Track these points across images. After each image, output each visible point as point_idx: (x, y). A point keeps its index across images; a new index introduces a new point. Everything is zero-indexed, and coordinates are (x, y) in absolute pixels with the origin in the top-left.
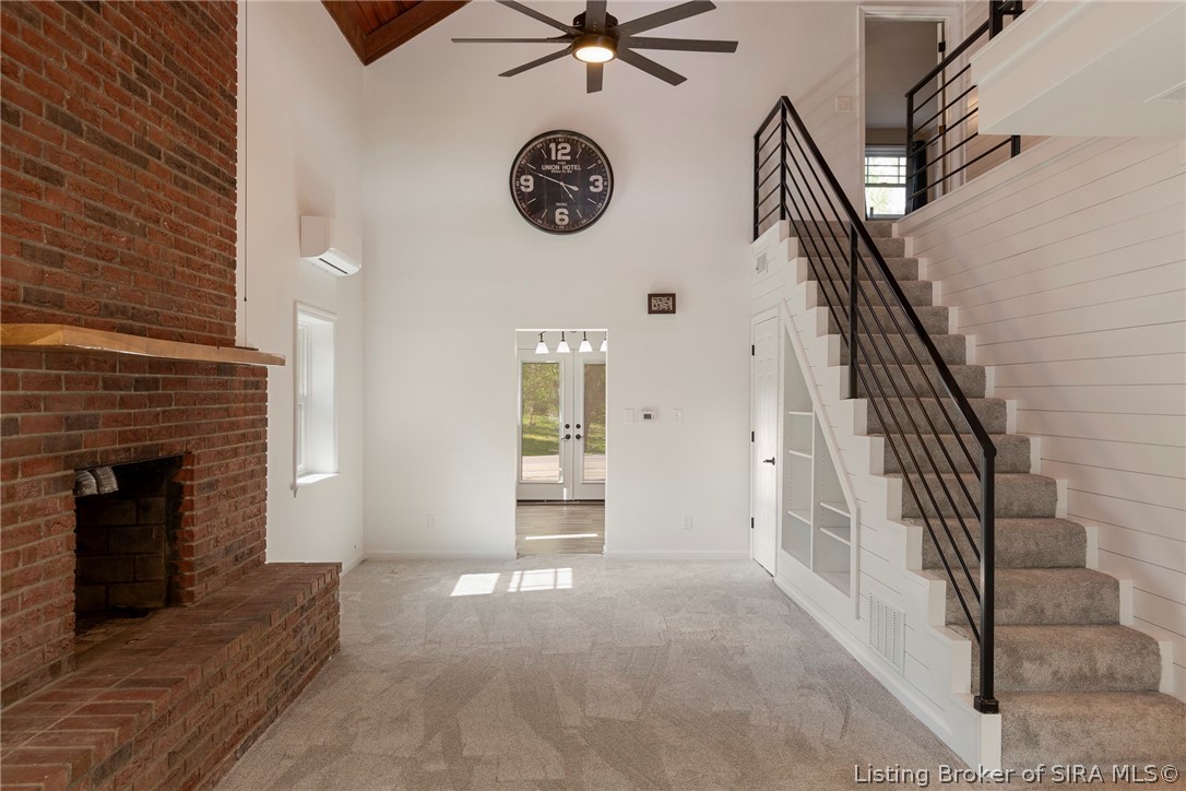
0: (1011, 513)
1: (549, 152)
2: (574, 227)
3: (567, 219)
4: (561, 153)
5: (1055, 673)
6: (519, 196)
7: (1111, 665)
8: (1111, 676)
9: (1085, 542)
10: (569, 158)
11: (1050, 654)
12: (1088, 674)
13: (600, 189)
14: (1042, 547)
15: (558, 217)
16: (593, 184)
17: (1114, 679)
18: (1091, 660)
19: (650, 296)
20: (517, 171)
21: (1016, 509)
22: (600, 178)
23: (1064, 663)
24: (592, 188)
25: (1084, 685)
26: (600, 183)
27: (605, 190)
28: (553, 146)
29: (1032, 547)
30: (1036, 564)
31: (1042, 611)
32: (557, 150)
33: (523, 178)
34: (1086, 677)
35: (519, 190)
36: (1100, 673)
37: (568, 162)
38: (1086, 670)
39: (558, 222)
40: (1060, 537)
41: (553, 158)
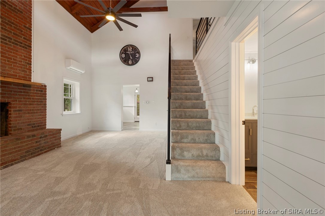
0: (197, 118)
1: (128, 49)
2: (133, 64)
3: (131, 62)
4: (130, 49)
5: (192, 155)
6: (121, 58)
7: (207, 153)
8: (207, 156)
9: (211, 124)
10: (132, 50)
11: (191, 150)
12: (201, 155)
13: (138, 56)
14: (200, 125)
15: (129, 62)
16: (136, 55)
17: (208, 157)
18: (202, 152)
19: (148, 78)
20: (121, 53)
21: (198, 117)
22: (138, 54)
23: (195, 152)
24: (136, 56)
25: (200, 158)
26: (138, 55)
27: (139, 57)
28: (128, 48)
29: (198, 125)
30: (199, 129)
31: (195, 140)
32: (129, 49)
33: (123, 54)
34: (201, 156)
35: (122, 57)
36: (204, 155)
37: (131, 51)
38: (200, 154)
39: (129, 63)
40: (205, 123)
41: (129, 50)
